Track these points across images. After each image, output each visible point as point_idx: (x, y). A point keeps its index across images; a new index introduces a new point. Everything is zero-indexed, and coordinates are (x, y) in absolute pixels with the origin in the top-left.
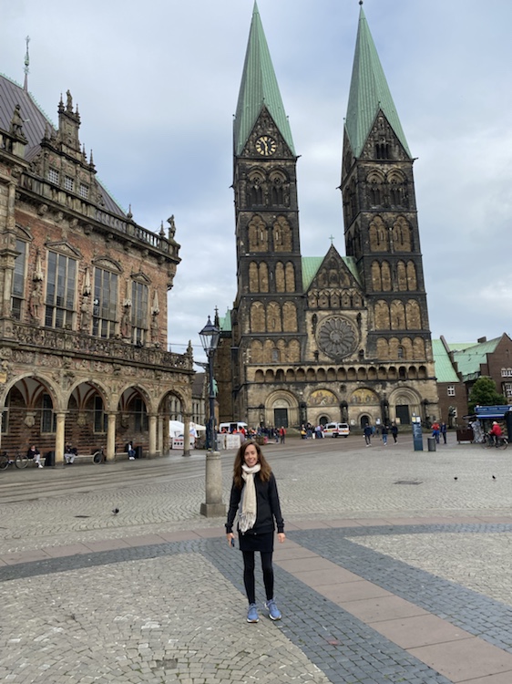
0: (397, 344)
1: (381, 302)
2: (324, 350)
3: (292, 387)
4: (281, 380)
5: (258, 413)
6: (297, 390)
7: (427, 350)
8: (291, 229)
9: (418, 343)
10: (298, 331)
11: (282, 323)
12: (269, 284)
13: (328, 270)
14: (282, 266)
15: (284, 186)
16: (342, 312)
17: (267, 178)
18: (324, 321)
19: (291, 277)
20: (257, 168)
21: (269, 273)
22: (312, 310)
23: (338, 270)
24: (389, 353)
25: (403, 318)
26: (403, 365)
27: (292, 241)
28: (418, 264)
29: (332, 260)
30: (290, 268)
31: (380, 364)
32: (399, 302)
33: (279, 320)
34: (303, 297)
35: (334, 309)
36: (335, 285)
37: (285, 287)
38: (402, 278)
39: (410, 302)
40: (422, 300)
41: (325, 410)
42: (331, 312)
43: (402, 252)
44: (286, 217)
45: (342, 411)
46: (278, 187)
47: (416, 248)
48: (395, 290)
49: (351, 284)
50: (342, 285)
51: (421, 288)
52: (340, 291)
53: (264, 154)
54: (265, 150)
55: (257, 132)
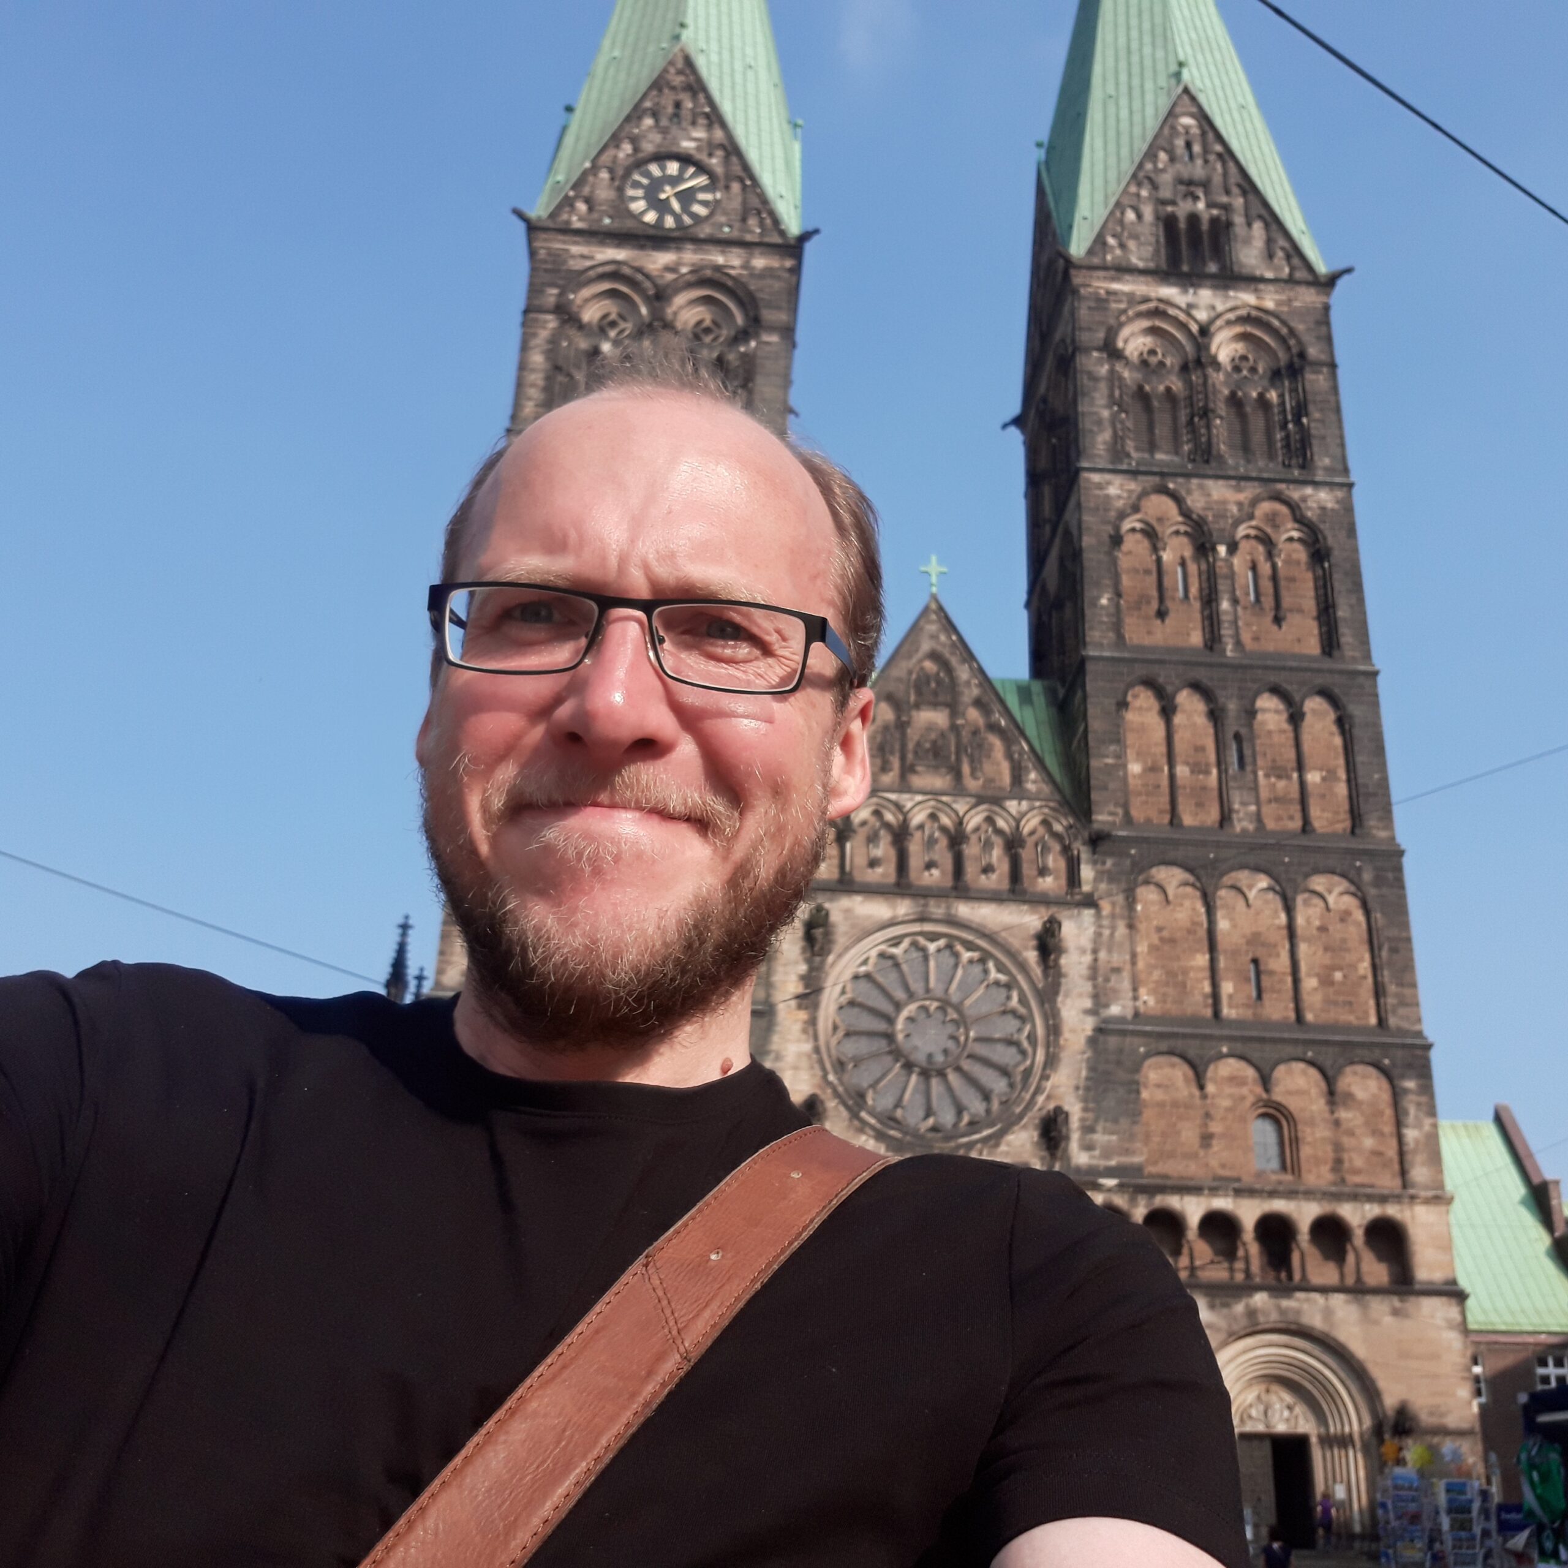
0: (1252, 1090)
1: (1172, 877)
2: (855, 1102)
7: (1411, 1134)
9: (1360, 1094)
13: (905, 707)
15: (735, 351)
16: (964, 910)
17: (658, 316)
18: (871, 947)
20: (614, 271)
23: (954, 709)
24: (1206, 1139)
25: (1280, 963)
26: (1279, 1205)
28: (1356, 711)
29: (933, 665)
31: (1151, 1190)
32: (1263, 882)
35: (922, 894)
36: (939, 781)
38: (1276, 770)
39: (1319, 883)
40: (1378, 882)
42: (904, 908)
43: (1279, 655)
47: (1347, 637)
48: (1242, 823)
49: (1018, 778)
50: (972, 784)
51: (1372, 822)
52: (961, 806)
53: (660, 220)
54: (662, 207)
55: (634, 140)
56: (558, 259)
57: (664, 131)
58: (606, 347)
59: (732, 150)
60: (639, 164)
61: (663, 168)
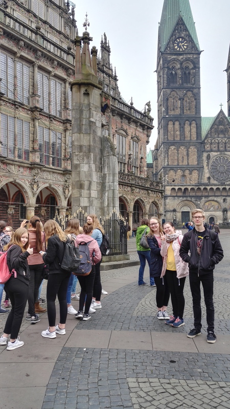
2: (213, 177)
3: (193, 199)
4: (187, 195)
5: (172, 214)
6: (196, 200)
8: (195, 99)
10: (198, 164)
11: (188, 159)
12: (180, 135)
13: (218, 125)
14: (189, 123)
15: (192, 71)
16: (226, 153)
17: (181, 66)
18: (214, 158)
19: (194, 130)
20: (174, 60)
21: (180, 128)
22: (207, 152)
23: (225, 126)
27: (196, 107)
29: (221, 120)
30: (194, 125)
33: (185, 158)
34: (201, 143)
35: (221, 151)
36: (222, 136)
37: (190, 137)
41: (213, 213)
42: (219, 153)
44: (192, 91)
45: (224, 214)
46: (187, 72)
50: (227, 136)
52: (226, 139)
53: (180, 49)
54: (180, 47)
55: (175, 35)
56: (166, 58)
57: (179, 33)
58: (173, 72)
59: (189, 36)
60: (176, 40)
61: (179, 40)
